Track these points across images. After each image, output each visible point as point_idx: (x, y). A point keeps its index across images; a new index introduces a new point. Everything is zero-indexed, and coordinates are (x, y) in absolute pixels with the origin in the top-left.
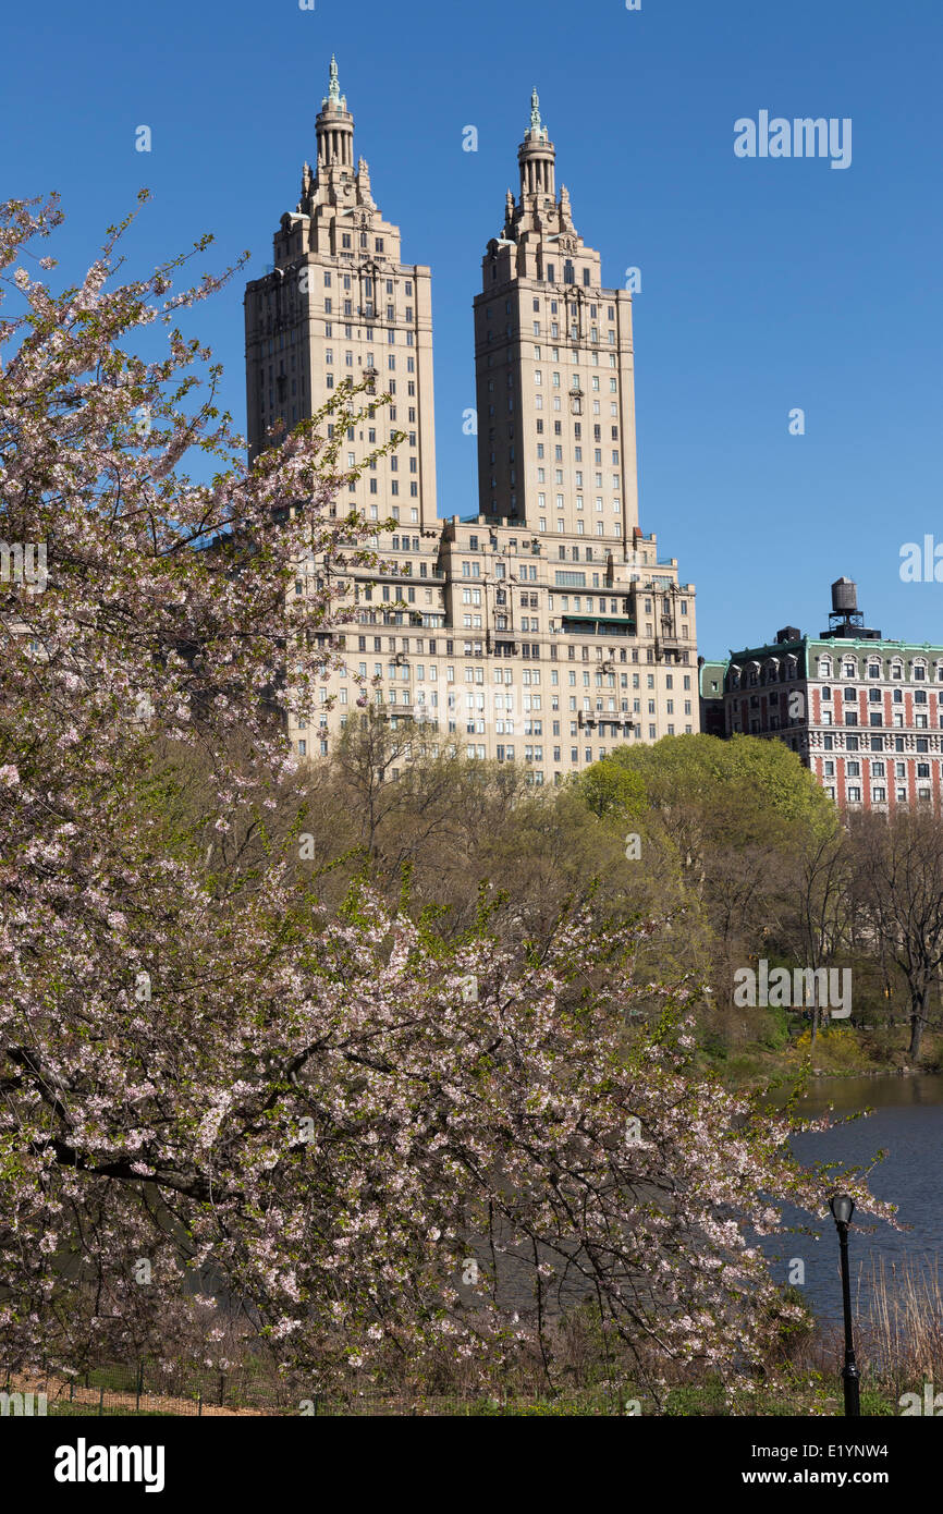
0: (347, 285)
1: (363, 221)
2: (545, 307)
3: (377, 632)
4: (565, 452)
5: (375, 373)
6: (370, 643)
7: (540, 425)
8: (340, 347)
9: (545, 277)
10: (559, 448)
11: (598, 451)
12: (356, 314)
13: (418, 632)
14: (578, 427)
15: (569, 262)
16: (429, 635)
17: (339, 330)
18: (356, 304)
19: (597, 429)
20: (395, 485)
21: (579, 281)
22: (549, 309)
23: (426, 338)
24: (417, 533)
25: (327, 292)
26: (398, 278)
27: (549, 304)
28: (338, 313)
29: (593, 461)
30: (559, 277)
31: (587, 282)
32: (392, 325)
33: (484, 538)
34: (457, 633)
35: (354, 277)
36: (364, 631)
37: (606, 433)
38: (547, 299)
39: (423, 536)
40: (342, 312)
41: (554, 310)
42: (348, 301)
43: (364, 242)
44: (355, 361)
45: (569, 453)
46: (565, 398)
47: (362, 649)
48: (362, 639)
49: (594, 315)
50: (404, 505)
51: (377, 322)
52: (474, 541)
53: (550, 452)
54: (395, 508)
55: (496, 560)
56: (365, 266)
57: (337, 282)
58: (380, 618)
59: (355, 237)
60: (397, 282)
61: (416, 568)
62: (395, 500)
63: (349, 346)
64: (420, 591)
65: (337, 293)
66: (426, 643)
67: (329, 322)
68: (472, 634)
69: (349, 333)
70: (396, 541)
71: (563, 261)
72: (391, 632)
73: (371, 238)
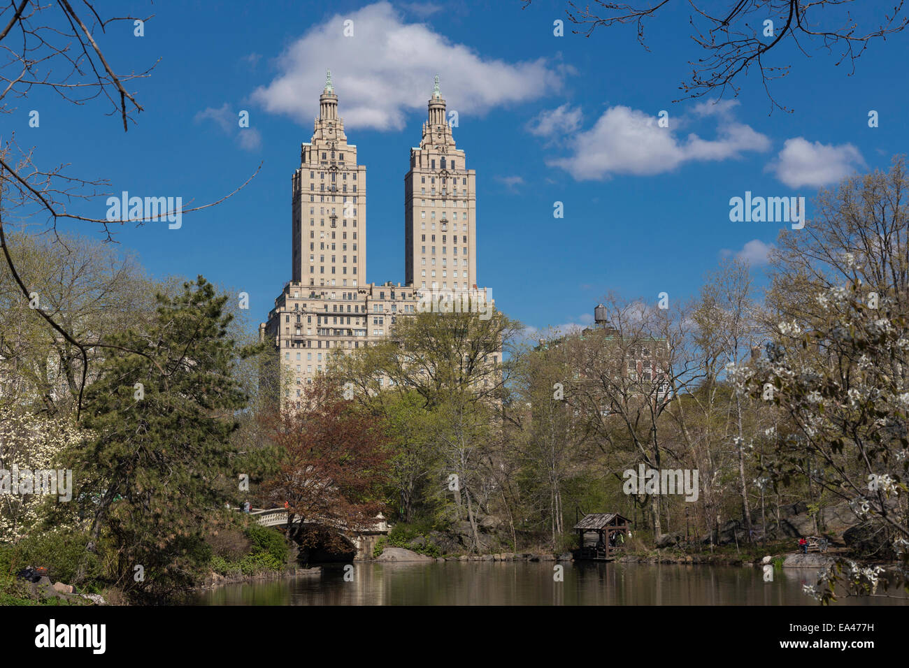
0: (322, 177)
1: (333, 146)
2: (428, 181)
3: (328, 339)
4: (437, 250)
5: (336, 217)
6: (324, 344)
7: (424, 238)
8: (317, 207)
9: (430, 166)
10: (434, 248)
11: (455, 248)
12: (326, 190)
13: (350, 338)
14: (444, 237)
15: (443, 158)
16: (355, 339)
17: (317, 198)
18: (326, 186)
19: (455, 238)
20: (345, 269)
21: (448, 167)
22: (431, 181)
23: (363, 200)
24: (356, 291)
25: (312, 181)
26: (349, 172)
27: (430, 179)
28: (317, 190)
29: (453, 253)
30: (438, 166)
31: (453, 167)
32: (345, 194)
33: (388, 293)
34: (369, 338)
35: (326, 173)
36: (321, 339)
37: (460, 240)
38: (429, 177)
39: (359, 292)
40: (319, 190)
41: (433, 181)
42: (323, 185)
43: (333, 156)
44: (325, 212)
45: (439, 250)
46: (438, 224)
47: (320, 347)
48: (320, 342)
49: (455, 183)
50: (350, 279)
51: (337, 193)
52: (382, 295)
53: (428, 250)
54: (345, 280)
55: (392, 303)
56: (331, 167)
57: (317, 176)
58: (331, 332)
59: (329, 154)
60: (348, 174)
61: (353, 308)
62: (345, 276)
63: (322, 205)
64: (353, 320)
65: (317, 181)
66: (353, 343)
67: (312, 195)
68: (378, 338)
69: (322, 199)
70: (344, 295)
71: (440, 157)
72: (336, 338)
73: (337, 154)
